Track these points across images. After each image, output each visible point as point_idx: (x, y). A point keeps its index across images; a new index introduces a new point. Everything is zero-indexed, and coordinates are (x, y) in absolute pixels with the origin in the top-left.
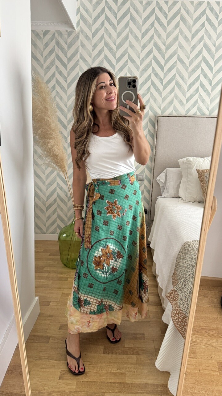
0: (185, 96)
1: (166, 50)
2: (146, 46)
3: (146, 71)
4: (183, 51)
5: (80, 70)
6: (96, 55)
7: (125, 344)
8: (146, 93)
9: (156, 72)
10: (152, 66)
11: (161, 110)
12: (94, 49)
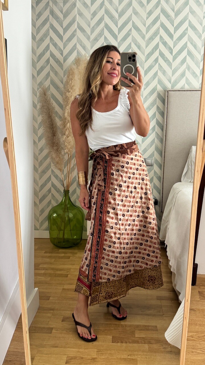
0: (199, 67)
1: (175, 15)
2: (153, 13)
3: (153, 40)
4: (194, 17)
5: (78, 41)
6: (96, 23)
7: (136, 335)
8: (153, 64)
9: (165, 41)
10: (159, 35)
11: (172, 84)
12: (94, 17)
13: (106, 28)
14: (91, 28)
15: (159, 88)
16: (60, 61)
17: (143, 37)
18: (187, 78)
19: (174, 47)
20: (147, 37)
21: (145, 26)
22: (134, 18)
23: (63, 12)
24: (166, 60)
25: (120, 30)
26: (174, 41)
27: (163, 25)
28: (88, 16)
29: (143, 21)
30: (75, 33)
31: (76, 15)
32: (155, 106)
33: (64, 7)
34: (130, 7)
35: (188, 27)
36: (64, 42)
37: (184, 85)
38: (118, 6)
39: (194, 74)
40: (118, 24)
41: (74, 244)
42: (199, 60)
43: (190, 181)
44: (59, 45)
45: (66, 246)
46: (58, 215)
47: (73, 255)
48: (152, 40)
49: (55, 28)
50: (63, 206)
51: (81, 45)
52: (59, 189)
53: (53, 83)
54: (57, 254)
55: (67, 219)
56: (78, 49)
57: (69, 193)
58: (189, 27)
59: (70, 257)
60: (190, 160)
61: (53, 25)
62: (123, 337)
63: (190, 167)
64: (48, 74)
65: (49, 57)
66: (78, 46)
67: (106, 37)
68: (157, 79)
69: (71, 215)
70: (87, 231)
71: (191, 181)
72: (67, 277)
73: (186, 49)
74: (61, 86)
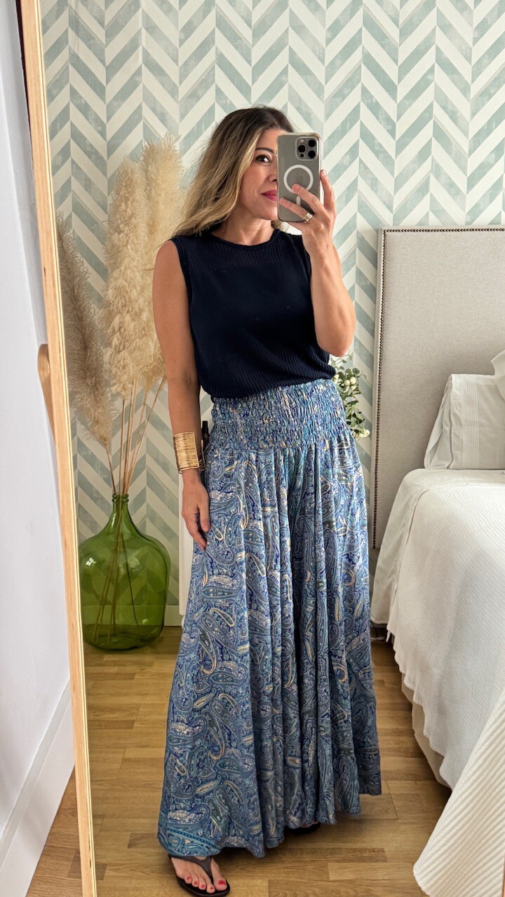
0: (464, 170)
1: (400, 36)
2: (343, 27)
3: (344, 99)
4: (450, 39)
5: (144, 99)
6: (194, 54)
7: (330, 874)
8: (346, 162)
9: (374, 101)
10: (360, 84)
11: (394, 212)
12: (187, 38)
13: (219, 66)
14: (181, 63)
15: (362, 224)
16: (97, 152)
17: (319, 91)
18: (433, 200)
19: (399, 117)
20: (330, 89)
21: (322, 61)
22: (294, 40)
23: (106, 23)
24: (379, 151)
25: (258, 70)
26: (399, 99)
27: (369, 61)
28: (173, 34)
29: (317, 49)
30: (137, 79)
31: (139, 32)
32: (353, 270)
33: (106, 8)
34: (283, 11)
35: (433, 65)
36: (108, 100)
37: (427, 214)
38: (251, 9)
39: (451, 187)
40: (250, 56)
41: (142, 640)
42: (465, 152)
43: (447, 465)
44: (94, 108)
45: (121, 646)
46: (99, 563)
47: (144, 669)
48: (341, 98)
49: (84, 64)
50: (112, 538)
51: (154, 110)
52: (98, 493)
53: (78, 209)
54: (100, 668)
55: (123, 571)
56: (145, 119)
57: (129, 503)
58: (436, 65)
59: (134, 674)
60: (446, 412)
61: (78, 57)
62: (299, 880)
63: (447, 429)
64: (67, 185)
65: (69, 142)
66: (147, 113)
67: (219, 89)
68: (355, 199)
69: (134, 562)
70: (178, 604)
71: (451, 466)
72: (132, 728)
73: (432, 121)
74: (101, 217)
